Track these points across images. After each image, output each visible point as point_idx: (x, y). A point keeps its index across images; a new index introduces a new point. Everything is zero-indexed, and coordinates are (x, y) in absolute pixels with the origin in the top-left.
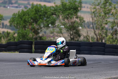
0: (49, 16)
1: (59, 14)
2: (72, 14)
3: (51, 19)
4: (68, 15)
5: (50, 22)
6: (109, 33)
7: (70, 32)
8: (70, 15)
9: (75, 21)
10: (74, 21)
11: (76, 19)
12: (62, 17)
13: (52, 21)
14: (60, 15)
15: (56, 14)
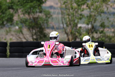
0: (4, 11)
1: (17, 7)
2: (34, 7)
3: (8, 14)
4: (30, 8)
5: (6, 18)
6: (83, 31)
7: (31, 31)
8: (32, 9)
9: (39, 16)
10: (37, 16)
11: (40, 14)
12: (22, 11)
13: (9, 16)
14: (18, 9)
15: (14, 7)
